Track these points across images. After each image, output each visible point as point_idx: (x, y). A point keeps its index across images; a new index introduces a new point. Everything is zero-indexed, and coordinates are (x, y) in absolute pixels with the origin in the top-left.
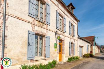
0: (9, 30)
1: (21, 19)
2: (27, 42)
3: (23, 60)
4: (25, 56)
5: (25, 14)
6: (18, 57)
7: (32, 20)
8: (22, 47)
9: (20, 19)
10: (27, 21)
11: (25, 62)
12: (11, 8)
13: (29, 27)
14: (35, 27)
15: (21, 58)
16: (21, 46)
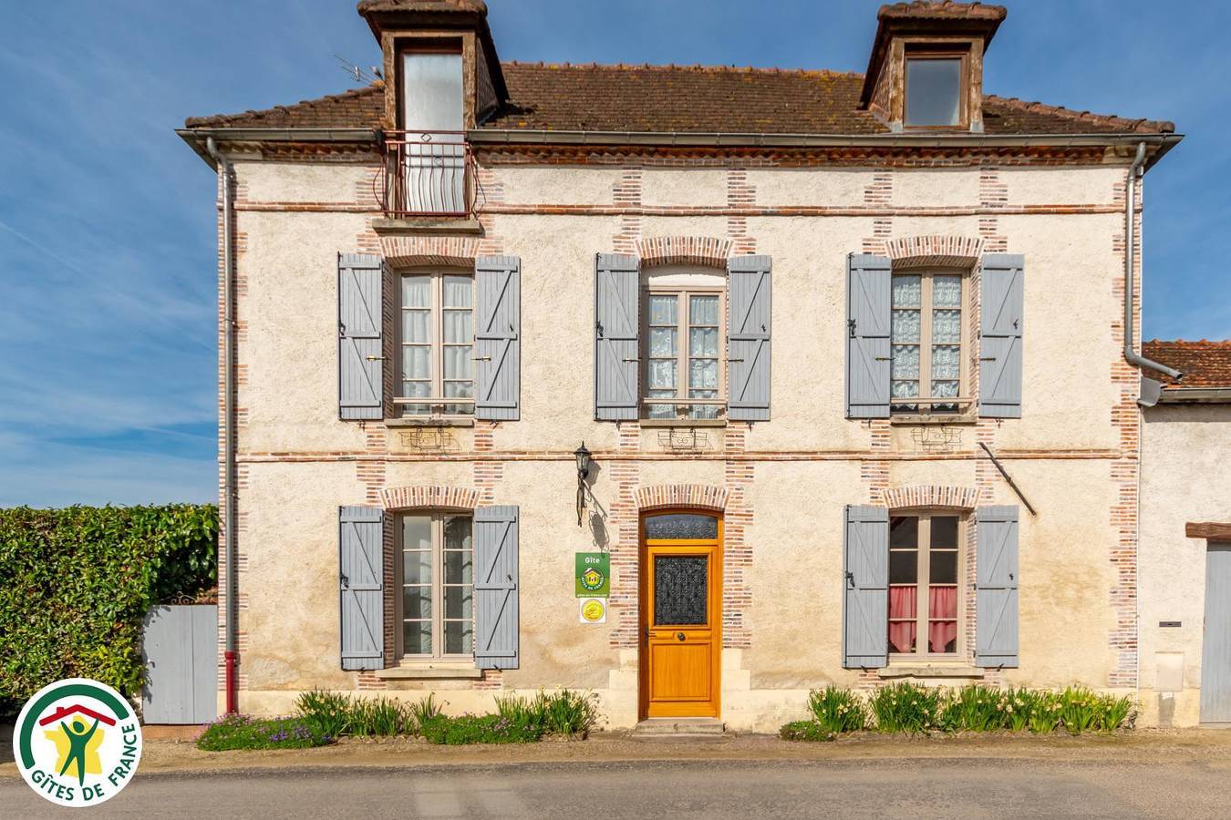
0: (251, 527)
1: (298, 457)
2: (335, 570)
3: (321, 668)
4: (327, 646)
5: (321, 422)
6: (296, 648)
7: (363, 436)
8: (311, 603)
9: (295, 461)
10: (329, 457)
11: (329, 677)
12: (258, 421)
13: (348, 487)
14: (386, 475)
15: (310, 659)
16: (308, 594)
